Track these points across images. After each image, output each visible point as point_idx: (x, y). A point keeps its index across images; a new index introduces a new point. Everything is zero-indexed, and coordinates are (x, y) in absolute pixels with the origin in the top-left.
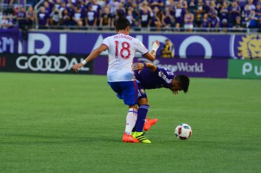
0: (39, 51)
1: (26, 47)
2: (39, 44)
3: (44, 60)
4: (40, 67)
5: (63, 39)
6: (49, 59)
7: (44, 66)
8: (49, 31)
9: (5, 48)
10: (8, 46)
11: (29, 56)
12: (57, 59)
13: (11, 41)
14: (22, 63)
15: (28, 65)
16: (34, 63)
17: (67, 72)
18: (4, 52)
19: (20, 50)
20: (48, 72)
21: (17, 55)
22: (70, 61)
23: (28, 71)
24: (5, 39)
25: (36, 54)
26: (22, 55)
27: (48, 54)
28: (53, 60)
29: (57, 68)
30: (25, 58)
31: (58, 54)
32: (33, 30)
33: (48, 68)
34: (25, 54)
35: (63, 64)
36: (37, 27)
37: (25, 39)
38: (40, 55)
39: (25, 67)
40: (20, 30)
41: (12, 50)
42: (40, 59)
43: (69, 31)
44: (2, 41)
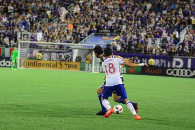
0: (178, 66)
1: (171, 64)
2: (178, 63)
3: (180, 71)
4: (178, 74)
5: (189, 61)
6: (182, 71)
7: (180, 74)
8: (183, 57)
10: (163, 64)
11: (173, 69)
12: (186, 71)
13: (164, 61)
14: (169, 72)
15: (172, 73)
16: (175, 72)
17: (191, 77)
18: (161, 67)
19: (169, 66)
20: (182, 77)
21: (167, 68)
22: (192, 72)
23: (172, 76)
24: (162, 60)
25: (176, 68)
26: (170, 68)
27: (182, 68)
28: (184, 71)
29: (186, 75)
30: (171, 70)
31: (187, 68)
32: (175, 56)
33: (182, 75)
35: (189, 73)
36: (178, 55)
37: (171, 60)
38: (178, 68)
39: (171, 74)
40: (169, 56)
41: (165, 66)
42: (178, 70)
43: (192, 57)
44: (160, 61)
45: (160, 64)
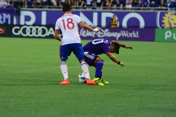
0: (28, 23)
1: (19, 20)
2: (28, 18)
3: (31, 29)
4: (28, 34)
5: (44, 15)
7: (31, 33)
8: (34, 9)
9: (4, 21)
10: (7, 20)
11: (21, 26)
13: (8, 16)
14: (16, 31)
15: (20, 32)
16: (24, 31)
17: (46, 37)
18: (4, 24)
19: (15, 22)
20: (34, 37)
21: (12, 25)
23: (20, 36)
24: (4, 15)
25: (25, 25)
26: (16, 25)
27: (34, 25)
28: (37, 29)
29: (40, 34)
30: (18, 28)
31: (40, 25)
32: (24, 9)
33: (34, 34)
34: (19, 25)
35: (44, 32)
36: (26, 6)
37: (18, 15)
38: (28, 26)
39: (18, 34)
40: (15, 9)
41: (9, 22)
42: (28, 28)
43: (48, 9)
44: (2, 16)
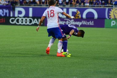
1: (14, 14)
2: (20, 12)
3: (22, 20)
4: (20, 23)
5: (31, 10)
6: (24, 19)
7: (22, 22)
8: (24, 6)
9: (4, 14)
10: (6, 13)
11: (15, 18)
12: (28, 19)
13: (7, 11)
14: (12, 21)
15: (15, 22)
16: (18, 21)
17: (32, 25)
18: (4, 16)
19: (11, 15)
20: (24, 25)
21: (10, 17)
22: (34, 20)
23: (15, 24)
24: (4, 10)
25: (18, 17)
26: (12, 17)
27: (24, 17)
28: (26, 20)
29: (28, 23)
30: (14, 19)
31: (28, 17)
33: (24, 23)
34: (14, 17)
35: (31, 21)
36: (19, 5)
37: (14, 10)
38: (20, 17)
39: (14, 23)
40: (11, 6)
41: (8, 15)
42: (20, 19)
43: (33, 6)
44: (3, 11)
45: (3, 13)
